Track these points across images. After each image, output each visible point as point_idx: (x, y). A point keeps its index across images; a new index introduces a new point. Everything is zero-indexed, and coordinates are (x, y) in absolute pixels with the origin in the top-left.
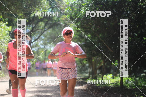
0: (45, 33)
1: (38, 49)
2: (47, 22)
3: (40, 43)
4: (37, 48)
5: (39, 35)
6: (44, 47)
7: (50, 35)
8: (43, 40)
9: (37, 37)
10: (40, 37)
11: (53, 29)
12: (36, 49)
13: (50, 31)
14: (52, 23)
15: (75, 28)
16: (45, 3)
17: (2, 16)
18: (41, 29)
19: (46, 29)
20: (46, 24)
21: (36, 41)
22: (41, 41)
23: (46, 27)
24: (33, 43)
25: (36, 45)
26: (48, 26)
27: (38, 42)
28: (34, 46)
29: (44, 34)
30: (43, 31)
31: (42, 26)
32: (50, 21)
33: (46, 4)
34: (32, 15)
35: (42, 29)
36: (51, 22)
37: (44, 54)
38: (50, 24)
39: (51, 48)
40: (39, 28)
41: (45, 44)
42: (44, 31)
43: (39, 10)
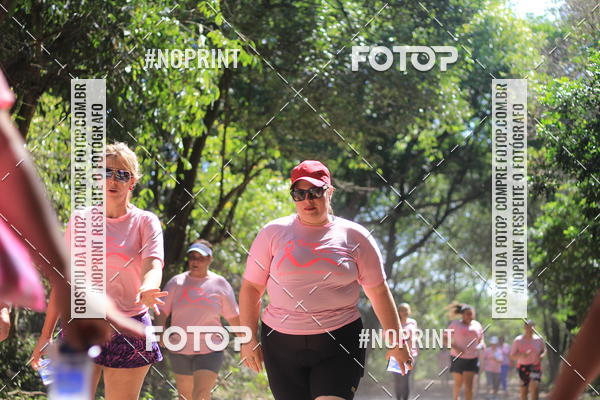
0: (451, 220)
1: (423, 285)
2: (462, 173)
3: (431, 261)
4: (417, 282)
5: (424, 230)
6: (448, 277)
7: (473, 231)
8: (441, 248)
9: (419, 236)
10: (429, 240)
12: (412, 287)
13: (470, 212)
14: (480, 180)
16: (454, 96)
17: (281, 150)
18: (435, 205)
19: (453, 205)
20: (456, 183)
21: (415, 254)
22: (434, 252)
23: (455, 196)
24: (403, 261)
25: (414, 272)
26: (464, 191)
27: (423, 256)
28: (406, 274)
29: (445, 223)
30: (442, 214)
31: (437, 193)
32: (472, 172)
33: (456, 102)
34: (401, 146)
35: (438, 205)
36: (476, 176)
38: (473, 182)
39: (474, 284)
40: (427, 199)
41: (447, 266)
42: (449, 212)
43: (429, 124)
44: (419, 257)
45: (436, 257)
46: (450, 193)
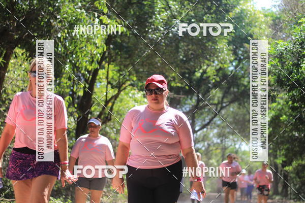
0: (223, 112)
1: (209, 145)
2: (229, 88)
3: (213, 133)
4: (206, 143)
5: (210, 117)
6: (222, 141)
7: (234, 118)
8: (218, 126)
9: (207, 121)
10: (212, 122)
11: (240, 104)
12: (204, 146)
13: (233, 108)
14: (237, 92)
15: (287, 103)
16: (225, 49)
17: (137, 76)
18: (215, 104)
19: (224, 105)
20: (226, 93)
21: (205, 130)
22: (214, 128)
23: (225, 100)
24: (199, 133)
25: (205, 138)
26: (230, 98)
27: (209, 130)
28: (200, 140)
30: (219, 109)
31: (216, 98)
32: (234, 88)
33: (226, 52)
34: (198, 74)
36: (236, 90)
37: (220, 155)
38: (234, 93)
39: (235, 145)
40: (211, 102)
41: (221, 135)
42: (222, 108)
43: (212, 64)
44: (207, 131)
45: (215, 131)
46: (223, 98)
